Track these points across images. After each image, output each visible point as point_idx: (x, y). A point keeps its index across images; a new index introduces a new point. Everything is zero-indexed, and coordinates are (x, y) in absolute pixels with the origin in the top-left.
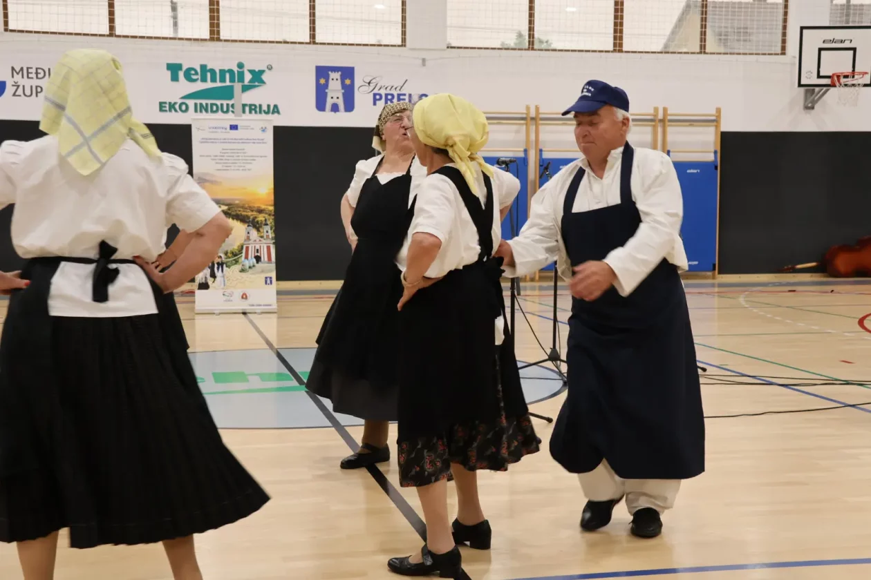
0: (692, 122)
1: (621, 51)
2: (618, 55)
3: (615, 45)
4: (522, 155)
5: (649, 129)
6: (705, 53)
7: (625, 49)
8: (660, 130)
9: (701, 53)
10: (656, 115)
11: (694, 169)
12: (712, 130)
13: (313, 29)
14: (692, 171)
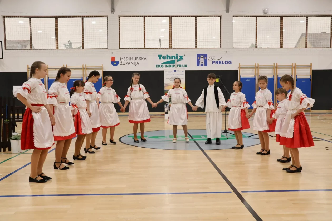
0: (303, 67)
1: (282, 48)
2: (281, 49)
3: (280, 46)
4: (254, 77)
5: (291, 69)
6: (307, 48)
7: (283, 47)
8: (294, 70)
9: (306, 48)
10: (293, 65)
11: (304, 80)
12: (309, 69)
13: (196, 44)
14: (303, 81)
